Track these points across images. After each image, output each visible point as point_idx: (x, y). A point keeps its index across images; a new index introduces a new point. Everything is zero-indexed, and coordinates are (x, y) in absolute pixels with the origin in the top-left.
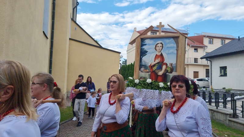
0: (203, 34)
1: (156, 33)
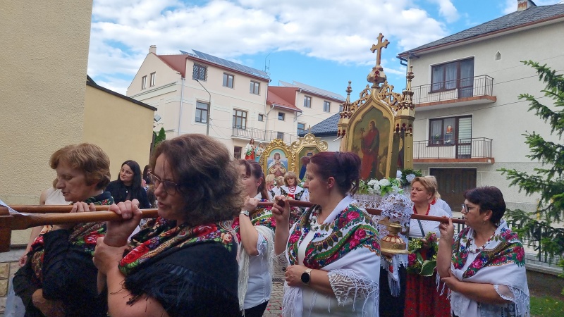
0: (296, 86)
1: (205, 69)
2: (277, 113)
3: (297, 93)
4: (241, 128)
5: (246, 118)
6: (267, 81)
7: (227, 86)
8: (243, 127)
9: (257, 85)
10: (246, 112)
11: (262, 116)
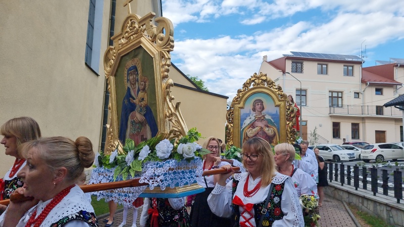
1: (302, 63)
2: (374, 89)
3: (395, 68)
4: (338, 106)
5: (342, 97)
6: (360, 63)
7: (322, 73)
8: (340, 105)
9: (350, 68)
10: (342, 92)
11: (358, 93)
